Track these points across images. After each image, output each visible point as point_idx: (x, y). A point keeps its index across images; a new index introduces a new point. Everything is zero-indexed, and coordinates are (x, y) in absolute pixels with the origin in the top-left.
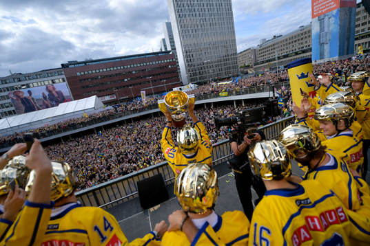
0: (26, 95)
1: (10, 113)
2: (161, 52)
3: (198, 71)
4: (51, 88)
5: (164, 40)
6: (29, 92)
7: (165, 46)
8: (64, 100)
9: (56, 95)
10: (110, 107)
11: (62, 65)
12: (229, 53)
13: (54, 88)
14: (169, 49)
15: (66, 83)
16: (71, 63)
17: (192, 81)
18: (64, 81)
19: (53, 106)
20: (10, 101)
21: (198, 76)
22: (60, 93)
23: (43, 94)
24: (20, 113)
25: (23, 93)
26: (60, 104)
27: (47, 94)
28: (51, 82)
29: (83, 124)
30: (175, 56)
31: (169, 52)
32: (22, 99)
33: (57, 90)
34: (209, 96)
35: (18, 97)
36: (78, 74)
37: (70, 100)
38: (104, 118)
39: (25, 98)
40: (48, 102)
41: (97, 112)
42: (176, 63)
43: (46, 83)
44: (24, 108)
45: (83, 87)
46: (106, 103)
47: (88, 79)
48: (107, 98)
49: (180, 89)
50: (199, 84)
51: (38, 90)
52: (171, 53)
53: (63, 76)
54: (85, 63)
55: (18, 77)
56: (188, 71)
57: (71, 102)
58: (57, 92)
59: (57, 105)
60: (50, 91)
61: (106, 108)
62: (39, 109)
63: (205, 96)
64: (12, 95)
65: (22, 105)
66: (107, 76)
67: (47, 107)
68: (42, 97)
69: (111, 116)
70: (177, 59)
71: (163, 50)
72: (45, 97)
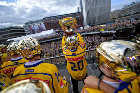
0: (33, 28)
1: (29, 34)
2: (77, 13)
3: (91, 21)
4: (40, 26)
5: (78, 8)
6: (34, 27)
7: (79, 10)
8: (43, 30)
9: (41, 29)
10: (57, 34)
11: (43, 18)
12: (107, 12)
13: (41, 26)
14: (80, 11)
15: (44, 25)
16: (46, 18)
17: (88, 24)
18: (43, 24)
19: (40, 32)
20: (28, 30)
21: (91, 23)
22: (42, 28)
23: (38, 28)
24: (31, 34)
25: (32, 28)
26: (42, 32)
27: (39, 28)
28: (40, 24)
29: (49, 39)
30: (82, 14)
31: (80, 12)
32: (32, 30)
33: (42, 27)
34: (95, 31)
35: (31, 29)
36: (48, 21)
37: (45, 30)
38: (55, 37)
39: (33, 29)
40: (39, 31)
41: (53, 35)
42: (82, 17)
43: (38, 24)
44: (32, 32)
45: (49, 26)
46: (56, 32)
47: (51, 23)
48: (57, 30)
49: (83, 28)
50: (92, 26)
51: (36, 27)
52: (81, 13)
53: (43, 22)
54: (50, 17)
55: (31, 22)
56: (87, 20)
57: (45, 31)
58: (41, 28)
59: (41, 32)
60: (39, 27)
61: (56, 34)
62: (36, 33)
63: (94, 31)
64: (29, 28)
65: (31, 31)
66: (57, 22)
67: (39, 32)
68: (37, 29)
69: (58, 37)
70: (83, 15)
71: (78, 12)
72: (38, 29)
